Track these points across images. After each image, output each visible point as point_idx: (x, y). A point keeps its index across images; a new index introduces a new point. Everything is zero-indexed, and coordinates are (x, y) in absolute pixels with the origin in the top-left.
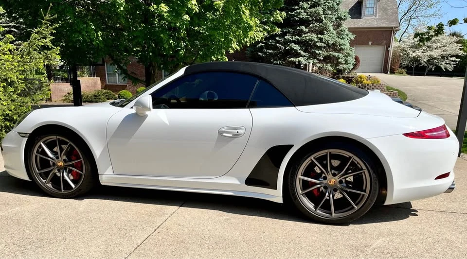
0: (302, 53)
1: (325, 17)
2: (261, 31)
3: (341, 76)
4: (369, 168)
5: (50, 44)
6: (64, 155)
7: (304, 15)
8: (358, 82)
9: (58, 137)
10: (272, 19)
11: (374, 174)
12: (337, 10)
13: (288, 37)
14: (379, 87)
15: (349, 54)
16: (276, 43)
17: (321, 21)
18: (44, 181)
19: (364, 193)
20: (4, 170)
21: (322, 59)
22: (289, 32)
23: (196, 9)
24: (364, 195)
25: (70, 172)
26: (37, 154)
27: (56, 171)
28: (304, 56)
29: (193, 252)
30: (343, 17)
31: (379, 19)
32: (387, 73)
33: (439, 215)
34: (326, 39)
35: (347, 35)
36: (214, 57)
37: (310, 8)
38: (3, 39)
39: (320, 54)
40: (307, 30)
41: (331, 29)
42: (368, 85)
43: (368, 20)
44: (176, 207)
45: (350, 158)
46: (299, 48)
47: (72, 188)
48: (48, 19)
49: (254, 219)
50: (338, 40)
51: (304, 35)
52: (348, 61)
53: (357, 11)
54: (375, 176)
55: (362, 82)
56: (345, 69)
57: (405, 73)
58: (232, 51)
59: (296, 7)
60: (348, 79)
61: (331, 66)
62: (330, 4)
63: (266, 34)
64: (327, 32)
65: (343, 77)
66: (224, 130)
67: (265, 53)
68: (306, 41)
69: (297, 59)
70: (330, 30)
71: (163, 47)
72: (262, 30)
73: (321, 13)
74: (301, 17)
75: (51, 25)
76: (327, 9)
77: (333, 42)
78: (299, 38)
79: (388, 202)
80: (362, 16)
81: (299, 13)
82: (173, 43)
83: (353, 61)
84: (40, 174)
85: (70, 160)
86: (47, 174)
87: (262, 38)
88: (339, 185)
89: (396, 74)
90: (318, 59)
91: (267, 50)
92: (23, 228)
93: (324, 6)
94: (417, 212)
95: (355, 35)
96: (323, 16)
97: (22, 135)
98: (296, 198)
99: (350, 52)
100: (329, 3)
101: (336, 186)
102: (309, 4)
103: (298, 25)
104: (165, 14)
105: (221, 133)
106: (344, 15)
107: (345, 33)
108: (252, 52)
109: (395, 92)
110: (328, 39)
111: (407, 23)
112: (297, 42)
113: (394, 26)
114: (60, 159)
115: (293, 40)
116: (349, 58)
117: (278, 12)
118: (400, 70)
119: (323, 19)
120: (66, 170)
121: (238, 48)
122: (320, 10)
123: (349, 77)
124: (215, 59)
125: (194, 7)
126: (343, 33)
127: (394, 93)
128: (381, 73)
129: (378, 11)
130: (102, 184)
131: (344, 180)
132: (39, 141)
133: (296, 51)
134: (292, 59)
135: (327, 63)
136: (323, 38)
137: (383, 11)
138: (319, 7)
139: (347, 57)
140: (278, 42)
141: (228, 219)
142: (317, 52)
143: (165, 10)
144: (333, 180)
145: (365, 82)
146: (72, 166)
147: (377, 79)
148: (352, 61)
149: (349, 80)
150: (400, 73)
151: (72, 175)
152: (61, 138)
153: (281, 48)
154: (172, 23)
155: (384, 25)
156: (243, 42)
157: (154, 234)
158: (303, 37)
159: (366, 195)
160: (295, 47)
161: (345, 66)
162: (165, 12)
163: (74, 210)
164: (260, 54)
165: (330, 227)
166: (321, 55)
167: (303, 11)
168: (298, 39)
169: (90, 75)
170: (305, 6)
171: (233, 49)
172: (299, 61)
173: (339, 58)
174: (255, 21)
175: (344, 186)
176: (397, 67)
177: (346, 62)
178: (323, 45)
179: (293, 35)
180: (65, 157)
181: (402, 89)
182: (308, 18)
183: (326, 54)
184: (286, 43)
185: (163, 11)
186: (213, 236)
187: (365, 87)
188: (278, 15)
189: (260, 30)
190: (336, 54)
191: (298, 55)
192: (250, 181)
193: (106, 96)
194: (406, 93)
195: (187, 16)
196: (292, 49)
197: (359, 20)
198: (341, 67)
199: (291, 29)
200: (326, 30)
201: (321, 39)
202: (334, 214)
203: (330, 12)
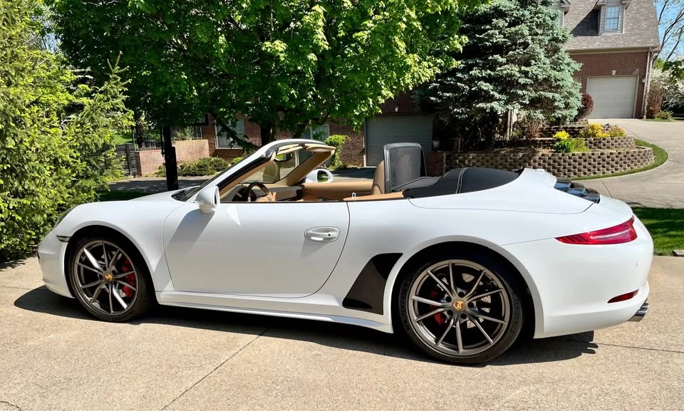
0: (497, 95)
1: (532, 39)
2: (430, 67)
3: (562, 127)
4: (508, 286)
5: (122, 106)
6: (112, 265)
7: (499, 39)
8: (589, 136)
9: (104, 242)
10: (446, 48)
11: (515, 295)
12: (552, 28)
13: (475, 72)
14: (622, 141)
15: (570, 94)
16: (456, 82)
17: (526, 45)
18: (89, 299)
19: (503, 322)
20: (42, 284)
21: (528, 102)
22: (477, 64)
23: (325, 45)
24: (502, 324)
25: (121, 287)
26: (81, 264)
27: (104, 287)
28: (500, 100)
29: (254, 401)
30: (560, 38)
31: (626, 35)
32: (641, 118)
33: (628, 352)
34: (534, 72)
35: (568, 64)
36: (357, 111)
37: (510, 26)
38: (75, 90)
39: (524, 95)
40: (504, 60)
41: (542, 56)
42: (604, 139)
43: (609, 37)
44: (254, 337)
45: (481, 271)
46: (491, 87)
47: (123, 309)
48: (116, 72)
49: (354, 355)
50: (553, 73)
51: (498, 69)
52: (571, 105)
53: (591, 24)
54: (516, 298)
55: (594, 135)
56: (565, 117)
57: (670, 117)
58: (382, 101)
59: (488, 27)
60: (573, 131)
61: (541, 113)
62: (541, 20)
63: (438, 71)
64: (536, 61)
65: (565, 129)
66: (311, 232)
67: (440, 97)
68: (502, 76)
69: (489, 105)
70: (540, 59)
71: (282, 99)
72: (432, 65)
73: (526, 32)
74: (495, 41)
75: (122, 81)
76: (535, 27)
77: (544, 77)
78: (492, 73)
79: (537, 336)
80: (600, 32)
81: (491, 36)
82: (296, 94)
83: (580, 104)
84: (84, 290)
85: (121, 272)
86: (92, 290)
87: (431, 77)
88: (468, 310)
89: (656, 118)
90: (521, 104)
91: (443, 92)
92: (52, 362)
93: (530, 22)
94: (597, 347)
95: (581, 64)
96: (530, 38)
97: (61, 238)
98: (409, 328)
99: (573, 90)
100: (538, 18)
101: (465, 311)
102: (506, 21)
103: (490, 53)
104: (281, 55)
105: (308, 236)
106: (562, 34)
107: (565, 62)
108: (421, 96)
109: (647, 149)
110: (537, 72)
111: (677, 38)
112: (488, 80)
113: (652, 45)
114: (108, 270)
115: (482, 77)
116: (572, 100)
117: (456, 36)
118: (663, 113)
119: (530, 42)
120: (115, 284)
121: (391, 95)
122: (524, 29)
123: (574, 128)
124: (358, 114)
125: (321, 43)
126: (561, 61)
127: (645, 151)
128: (632, 118)
129: (624, 23)
130: (160, 303)
131: (475, 303)
132: (82, 247)
133: (487, 92)
134: (481, 105)
135: (537, 108)
136: (528, 72)
137: (634, 24)
138: (523, 24)
139: (568, 98)
140: (460, 80)
141: (317, 355)
142: (520, 92)
143: (280, 49)
144: (460, 303)
145: (600, 134)
146: (123, 279)
147: (619, 130)
148: (576, 103)
149: (574, 133)
150: (663, 118)
151: (123, 291)
152: (109, 243)
153: (464, 89)
154: (291, 66)
155: (636, 45)
156: (402, 84)
157: (214, 374)
158: (499, 71)
159: (505, 324)
160: (485, 86)
161: (565, 112)
162: (282, 52)
163: (121, 339)
164: (432, 98)
165: (457, 368)
166: (526, 96)
167: (497, 32)
168: (490, 75)
169: (195, 136)
170: (501, 25)
171: (384, 97)
172: (492, 108)
173: (555, 100)
174: (414, 59)
175: (475, 311)
176: (658, 107)
177: (567, 106)
178: (529, 81)
179: (483, 68)
180: (114, 268)
181: (661, 144)
182: (505, 42)
183: (533, 95)
184: (472, 81)
185: (278, 51)
186: (289, 379)
187: (600, 142)
188: (456, 42)
189: (429, 65)
190: (550, 95)
191: (490, 99)
192: (349, 303)
193: (215, 166)
194: (666, 150)
195: (313, 54)
196: (481, 90)
197: (595, 37)
198: (558, 114)
199: (480, 59)
200: (533, 59)
201: (526, 74)
202: (461, 350)
203: (540, 32)
